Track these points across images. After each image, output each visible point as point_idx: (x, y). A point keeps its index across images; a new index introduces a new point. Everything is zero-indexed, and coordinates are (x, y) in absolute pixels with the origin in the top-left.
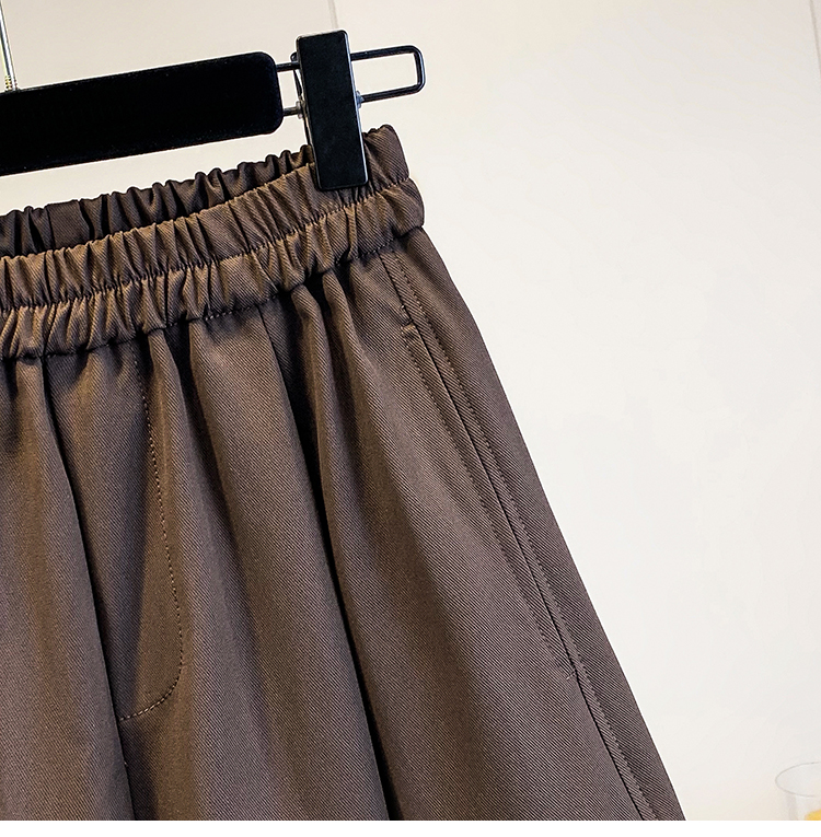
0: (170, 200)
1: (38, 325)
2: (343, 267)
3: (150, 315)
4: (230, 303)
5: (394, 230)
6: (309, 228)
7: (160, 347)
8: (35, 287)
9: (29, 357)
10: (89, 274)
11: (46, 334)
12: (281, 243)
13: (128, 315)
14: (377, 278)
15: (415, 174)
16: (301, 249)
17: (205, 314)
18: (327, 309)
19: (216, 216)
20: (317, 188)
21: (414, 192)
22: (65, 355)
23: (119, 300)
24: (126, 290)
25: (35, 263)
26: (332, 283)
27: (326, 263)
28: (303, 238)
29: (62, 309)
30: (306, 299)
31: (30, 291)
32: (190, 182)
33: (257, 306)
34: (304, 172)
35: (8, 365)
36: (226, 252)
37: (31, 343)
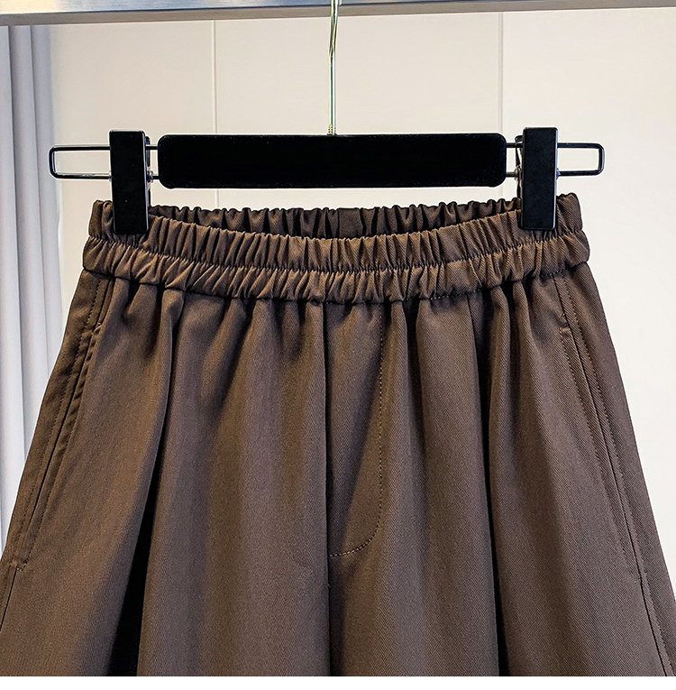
0: (419, 218)
1: (322, 284)
2: (528, 281)
3: (395, 292)
4: (449, 289)
5: (567, 263)
6: (510, 251)
7: (399, 312)
8: (323, 259)
9: (316, 301)
10: (360, 258)
11: (327, 291)
12: (490, 256)
13: (381, 289)
14: (550, 293)
16: (502, 264)
17: (432, 296)
18: (514, 305)
19: (450, 233)
20: (519, 226)
21: (584, 240)
22: (338, 304)
23: (377, 278)
24: (382, 274)
25: (325, 244)
26: (520, 289)
27: (518, 276)
28: (505, 257)
29: (338, 277)
30: (500, 296)
31: (319, 261)
32: (435, 207)
33: (467, 295)
34: (513, 214)
35: (302, 303)
36: (452, 257)
37: (318, 294)
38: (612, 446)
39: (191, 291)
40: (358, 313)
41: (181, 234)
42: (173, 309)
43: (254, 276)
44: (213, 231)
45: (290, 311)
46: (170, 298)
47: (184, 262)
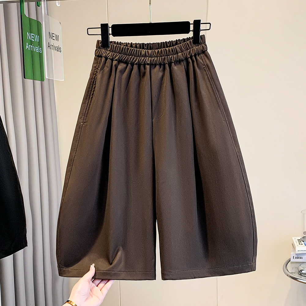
0: (171, 44)
1: (149, 60)
2: (195, 56)
3: (166, 61)
4: (178, 60)
5: (202, 50)
6: (191, 49)
7: (167, 66)
8: (149, 54)
9: (148, 64)
10: (158, 54)
11: (151, 61)
12: (187, 51)
13: (163, 61)
14: (200, 58)
15: (206, 43)
16: (190, 52)
17: (175, 62)
18: (193, 62)
19: (178, 46)
20: (193, 43)
21: (206, 45)
22: (153, 65)
23: (162, 59)
24: (163, 57)
25: (150, 51)
26: (194, 58)
27: (193, 55)
28: (190, 51)
29: (153, 58)
30: (190, 60)
31: (149, 55)
32: (175, 41)
33: (183, 61)
34: (191, 40)
35: (145, 65)
36: (179, 52)
37: (149, 62)
38: (217, 92)
39: (120, 61)
40: (158, 67)
41: (117, 47)
42: (115, 65)
43: (134, 58)
44: (124, 47)
45: (142, 67)
46: (115, 63)
47: (118, 54)
